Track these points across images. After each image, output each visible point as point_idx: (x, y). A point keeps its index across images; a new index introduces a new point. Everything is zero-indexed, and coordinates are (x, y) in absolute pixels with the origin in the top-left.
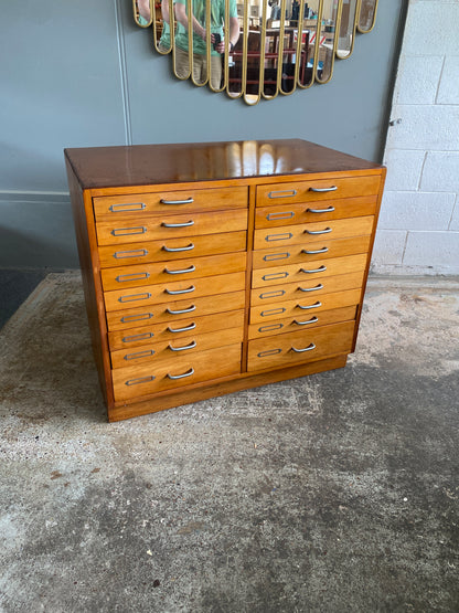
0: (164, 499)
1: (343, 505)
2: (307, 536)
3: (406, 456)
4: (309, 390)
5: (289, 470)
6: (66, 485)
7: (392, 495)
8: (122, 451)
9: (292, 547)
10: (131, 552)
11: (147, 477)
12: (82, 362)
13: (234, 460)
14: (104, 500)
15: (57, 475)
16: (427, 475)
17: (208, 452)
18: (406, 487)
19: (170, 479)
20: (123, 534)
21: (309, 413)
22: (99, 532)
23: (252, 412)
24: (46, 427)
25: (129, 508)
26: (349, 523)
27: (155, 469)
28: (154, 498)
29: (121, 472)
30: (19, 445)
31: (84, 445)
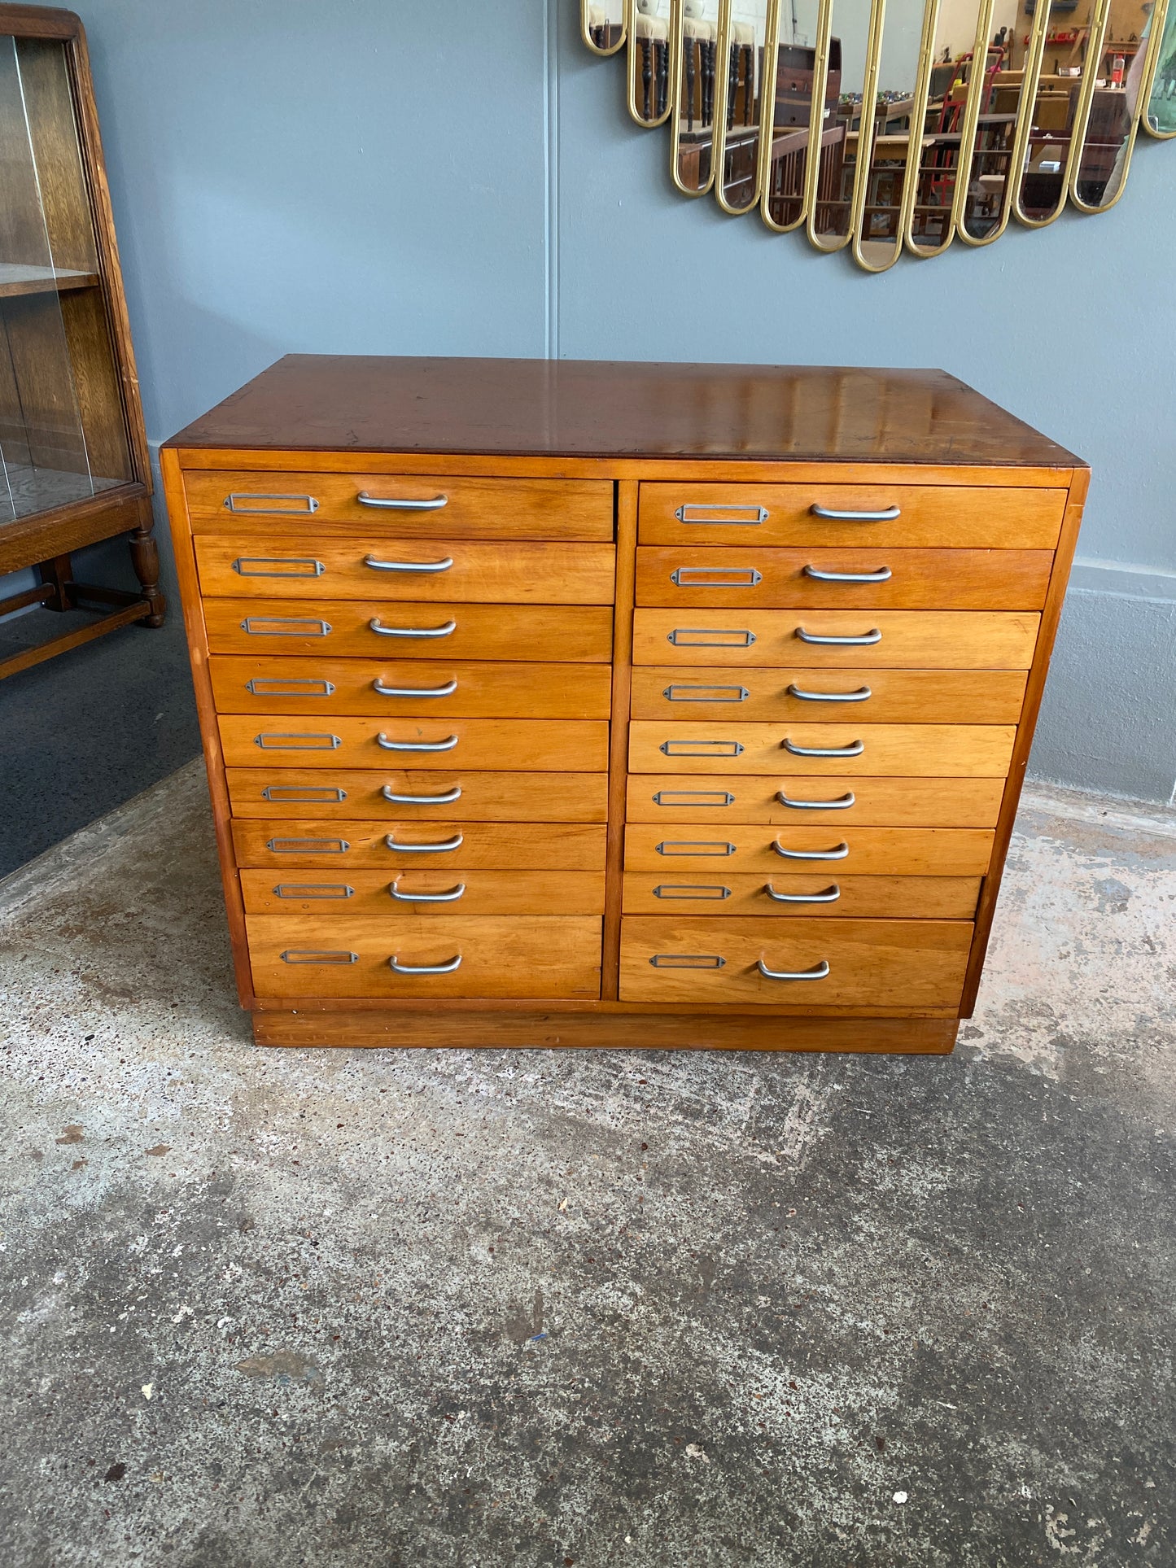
0: (260, 1269)
1: (705, 1446)
2: (547, 1497)
3: (985, 1368)
4: (802, 1092)
5: (611, 1297)
6: (77, 1165)
7: (864, 1467)
8: (242, 1121)
9: (491, 1510)
10: (111, 1373)
11: (257, 1203)
13: (487, 1226)
14: (131, 1226)
15: (74, 1136)
16: (1014, 1448)
17: (435, 1184)
18: (925, 1462)
19: (305, 1224)
20: (117, 1323)
21: (764, 1157)
22: (75, 1300)
23: (610, 1112)
24: (123, 1018)
25: (170, 1266)
26: (687, 1503)
27: (286, 1188)
28: (239, 1260)
29: (207, 1171)
30: (46, 1043)
31: (173, 1083)
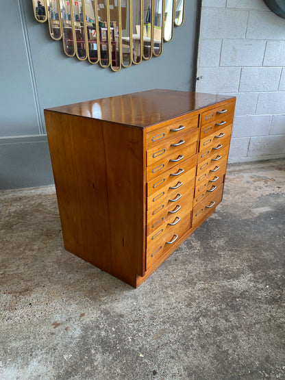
0: (135, 321)
1: (239, 297)
2: (227, 320)
3: (257, 263)
5: (200, 285)
6: (66, 329)
7: (260, 286)
9: (222, 328)
10: (130, 358)
11: (118, 311)
12: (39, 249)
13: (166, 288)
14: (97, 332)
15: (56, 325)
16: (272, 271)
17: (149, 287)
18: (265, 280)
19: (133, 309)
20: (118, 350)
21: (196, 251)
22: (103, 353)
24: (33, 295)
25: (116, 333)
26: (246, 307)
27: (120, 305)
28: (129, 322)
29: (99, 312)
30: (19, 312)
31: (66, 301)
